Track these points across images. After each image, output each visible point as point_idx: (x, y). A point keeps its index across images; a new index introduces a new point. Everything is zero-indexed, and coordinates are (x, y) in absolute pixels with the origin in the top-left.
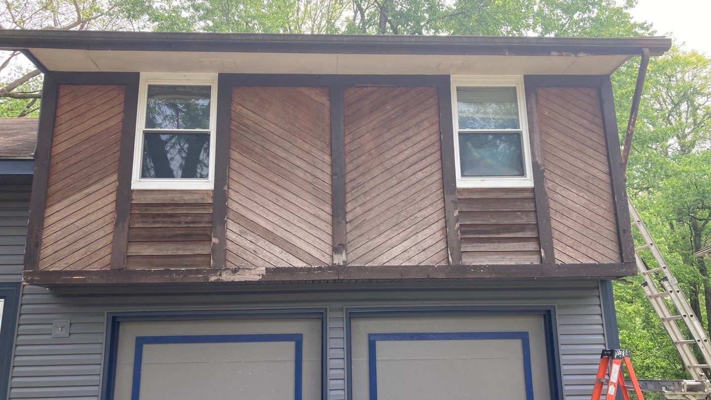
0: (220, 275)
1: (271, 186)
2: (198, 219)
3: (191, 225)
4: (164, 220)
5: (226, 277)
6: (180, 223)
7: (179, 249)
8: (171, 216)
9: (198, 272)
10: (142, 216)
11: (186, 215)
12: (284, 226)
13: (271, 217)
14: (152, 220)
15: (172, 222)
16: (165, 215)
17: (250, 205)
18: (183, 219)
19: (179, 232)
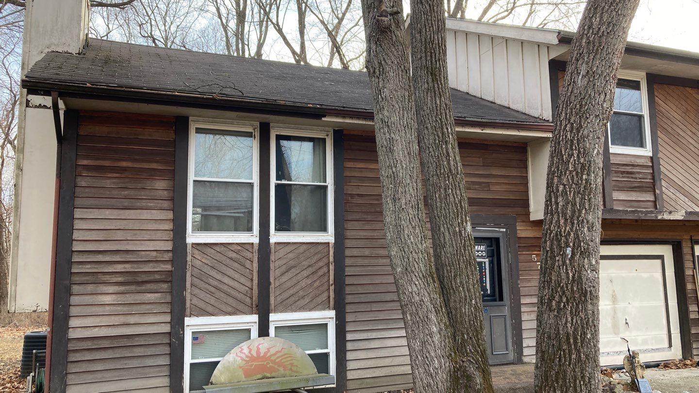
0: (663, 215)
1: (679, 156)
2: (645, 177)
3: (643, 180)
4: (627, 175)
5: (666, 217)
6: (636, 178)
7: (638, 197)
8: (631, 173)
9: (652, 212)
10: (616, 172)
11: (639, 173)
12: (688, 184)
13: (681, 177)
14: (621, 175)
15: (632, 178)
16: (628, 173)
17: (670, 168)
18: (637, 176)
19: (636, 185)
